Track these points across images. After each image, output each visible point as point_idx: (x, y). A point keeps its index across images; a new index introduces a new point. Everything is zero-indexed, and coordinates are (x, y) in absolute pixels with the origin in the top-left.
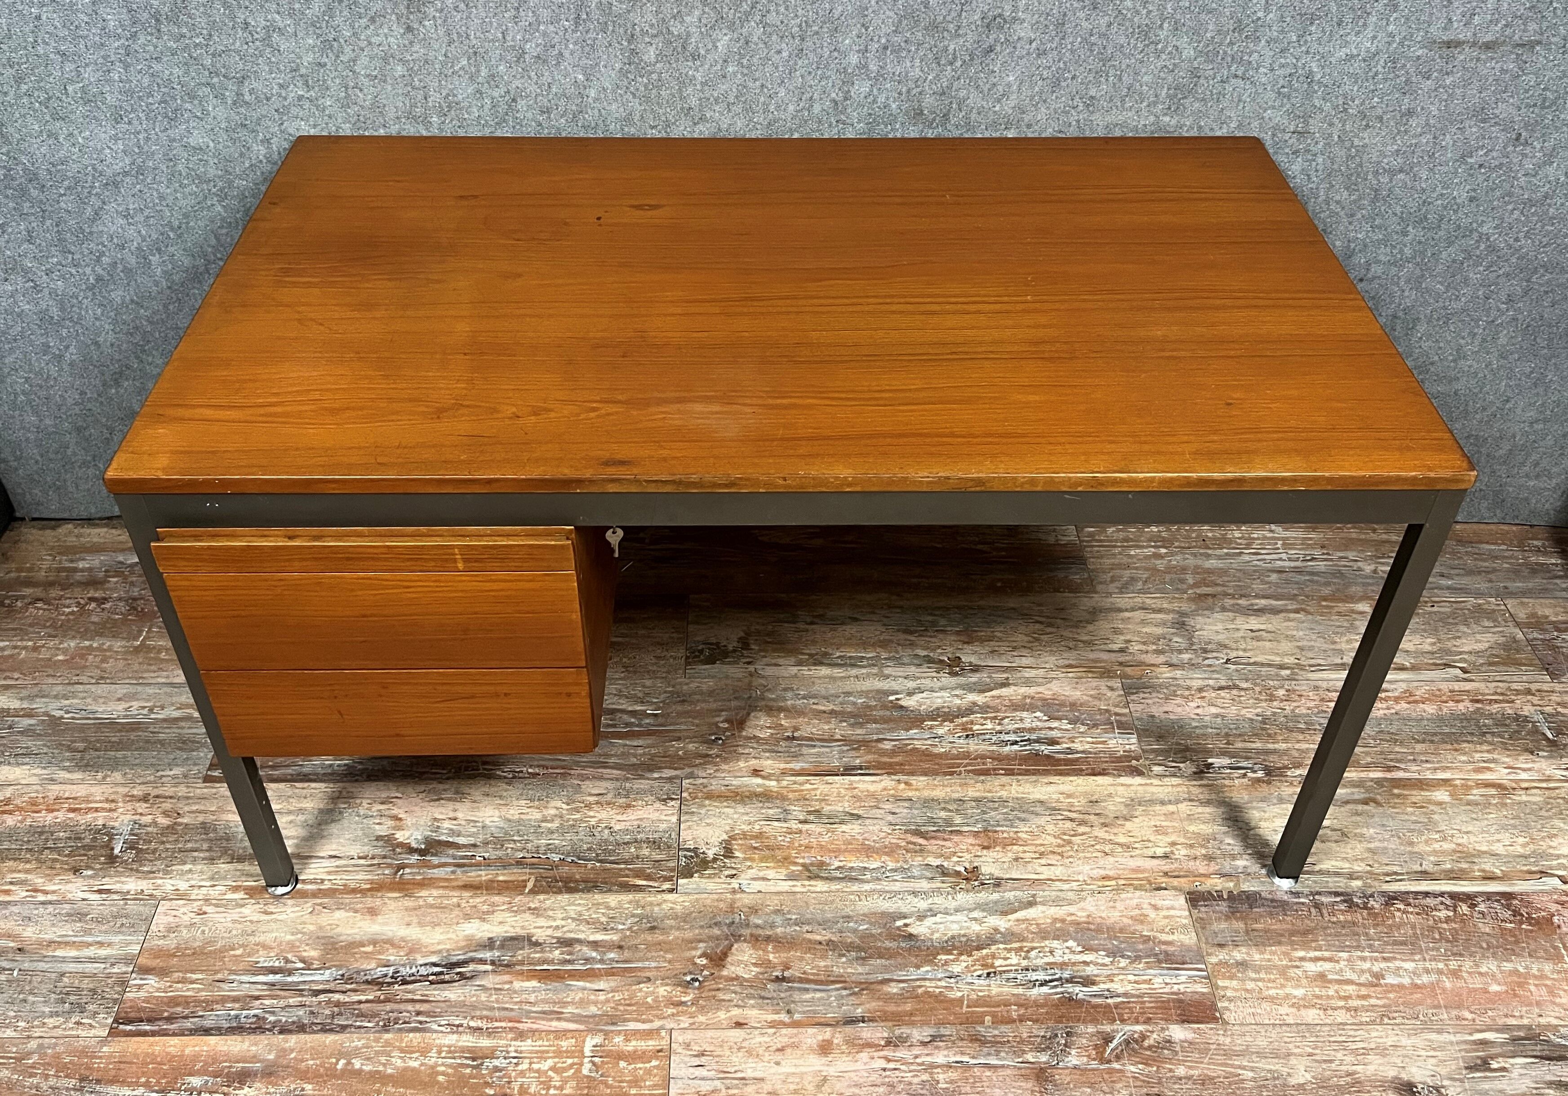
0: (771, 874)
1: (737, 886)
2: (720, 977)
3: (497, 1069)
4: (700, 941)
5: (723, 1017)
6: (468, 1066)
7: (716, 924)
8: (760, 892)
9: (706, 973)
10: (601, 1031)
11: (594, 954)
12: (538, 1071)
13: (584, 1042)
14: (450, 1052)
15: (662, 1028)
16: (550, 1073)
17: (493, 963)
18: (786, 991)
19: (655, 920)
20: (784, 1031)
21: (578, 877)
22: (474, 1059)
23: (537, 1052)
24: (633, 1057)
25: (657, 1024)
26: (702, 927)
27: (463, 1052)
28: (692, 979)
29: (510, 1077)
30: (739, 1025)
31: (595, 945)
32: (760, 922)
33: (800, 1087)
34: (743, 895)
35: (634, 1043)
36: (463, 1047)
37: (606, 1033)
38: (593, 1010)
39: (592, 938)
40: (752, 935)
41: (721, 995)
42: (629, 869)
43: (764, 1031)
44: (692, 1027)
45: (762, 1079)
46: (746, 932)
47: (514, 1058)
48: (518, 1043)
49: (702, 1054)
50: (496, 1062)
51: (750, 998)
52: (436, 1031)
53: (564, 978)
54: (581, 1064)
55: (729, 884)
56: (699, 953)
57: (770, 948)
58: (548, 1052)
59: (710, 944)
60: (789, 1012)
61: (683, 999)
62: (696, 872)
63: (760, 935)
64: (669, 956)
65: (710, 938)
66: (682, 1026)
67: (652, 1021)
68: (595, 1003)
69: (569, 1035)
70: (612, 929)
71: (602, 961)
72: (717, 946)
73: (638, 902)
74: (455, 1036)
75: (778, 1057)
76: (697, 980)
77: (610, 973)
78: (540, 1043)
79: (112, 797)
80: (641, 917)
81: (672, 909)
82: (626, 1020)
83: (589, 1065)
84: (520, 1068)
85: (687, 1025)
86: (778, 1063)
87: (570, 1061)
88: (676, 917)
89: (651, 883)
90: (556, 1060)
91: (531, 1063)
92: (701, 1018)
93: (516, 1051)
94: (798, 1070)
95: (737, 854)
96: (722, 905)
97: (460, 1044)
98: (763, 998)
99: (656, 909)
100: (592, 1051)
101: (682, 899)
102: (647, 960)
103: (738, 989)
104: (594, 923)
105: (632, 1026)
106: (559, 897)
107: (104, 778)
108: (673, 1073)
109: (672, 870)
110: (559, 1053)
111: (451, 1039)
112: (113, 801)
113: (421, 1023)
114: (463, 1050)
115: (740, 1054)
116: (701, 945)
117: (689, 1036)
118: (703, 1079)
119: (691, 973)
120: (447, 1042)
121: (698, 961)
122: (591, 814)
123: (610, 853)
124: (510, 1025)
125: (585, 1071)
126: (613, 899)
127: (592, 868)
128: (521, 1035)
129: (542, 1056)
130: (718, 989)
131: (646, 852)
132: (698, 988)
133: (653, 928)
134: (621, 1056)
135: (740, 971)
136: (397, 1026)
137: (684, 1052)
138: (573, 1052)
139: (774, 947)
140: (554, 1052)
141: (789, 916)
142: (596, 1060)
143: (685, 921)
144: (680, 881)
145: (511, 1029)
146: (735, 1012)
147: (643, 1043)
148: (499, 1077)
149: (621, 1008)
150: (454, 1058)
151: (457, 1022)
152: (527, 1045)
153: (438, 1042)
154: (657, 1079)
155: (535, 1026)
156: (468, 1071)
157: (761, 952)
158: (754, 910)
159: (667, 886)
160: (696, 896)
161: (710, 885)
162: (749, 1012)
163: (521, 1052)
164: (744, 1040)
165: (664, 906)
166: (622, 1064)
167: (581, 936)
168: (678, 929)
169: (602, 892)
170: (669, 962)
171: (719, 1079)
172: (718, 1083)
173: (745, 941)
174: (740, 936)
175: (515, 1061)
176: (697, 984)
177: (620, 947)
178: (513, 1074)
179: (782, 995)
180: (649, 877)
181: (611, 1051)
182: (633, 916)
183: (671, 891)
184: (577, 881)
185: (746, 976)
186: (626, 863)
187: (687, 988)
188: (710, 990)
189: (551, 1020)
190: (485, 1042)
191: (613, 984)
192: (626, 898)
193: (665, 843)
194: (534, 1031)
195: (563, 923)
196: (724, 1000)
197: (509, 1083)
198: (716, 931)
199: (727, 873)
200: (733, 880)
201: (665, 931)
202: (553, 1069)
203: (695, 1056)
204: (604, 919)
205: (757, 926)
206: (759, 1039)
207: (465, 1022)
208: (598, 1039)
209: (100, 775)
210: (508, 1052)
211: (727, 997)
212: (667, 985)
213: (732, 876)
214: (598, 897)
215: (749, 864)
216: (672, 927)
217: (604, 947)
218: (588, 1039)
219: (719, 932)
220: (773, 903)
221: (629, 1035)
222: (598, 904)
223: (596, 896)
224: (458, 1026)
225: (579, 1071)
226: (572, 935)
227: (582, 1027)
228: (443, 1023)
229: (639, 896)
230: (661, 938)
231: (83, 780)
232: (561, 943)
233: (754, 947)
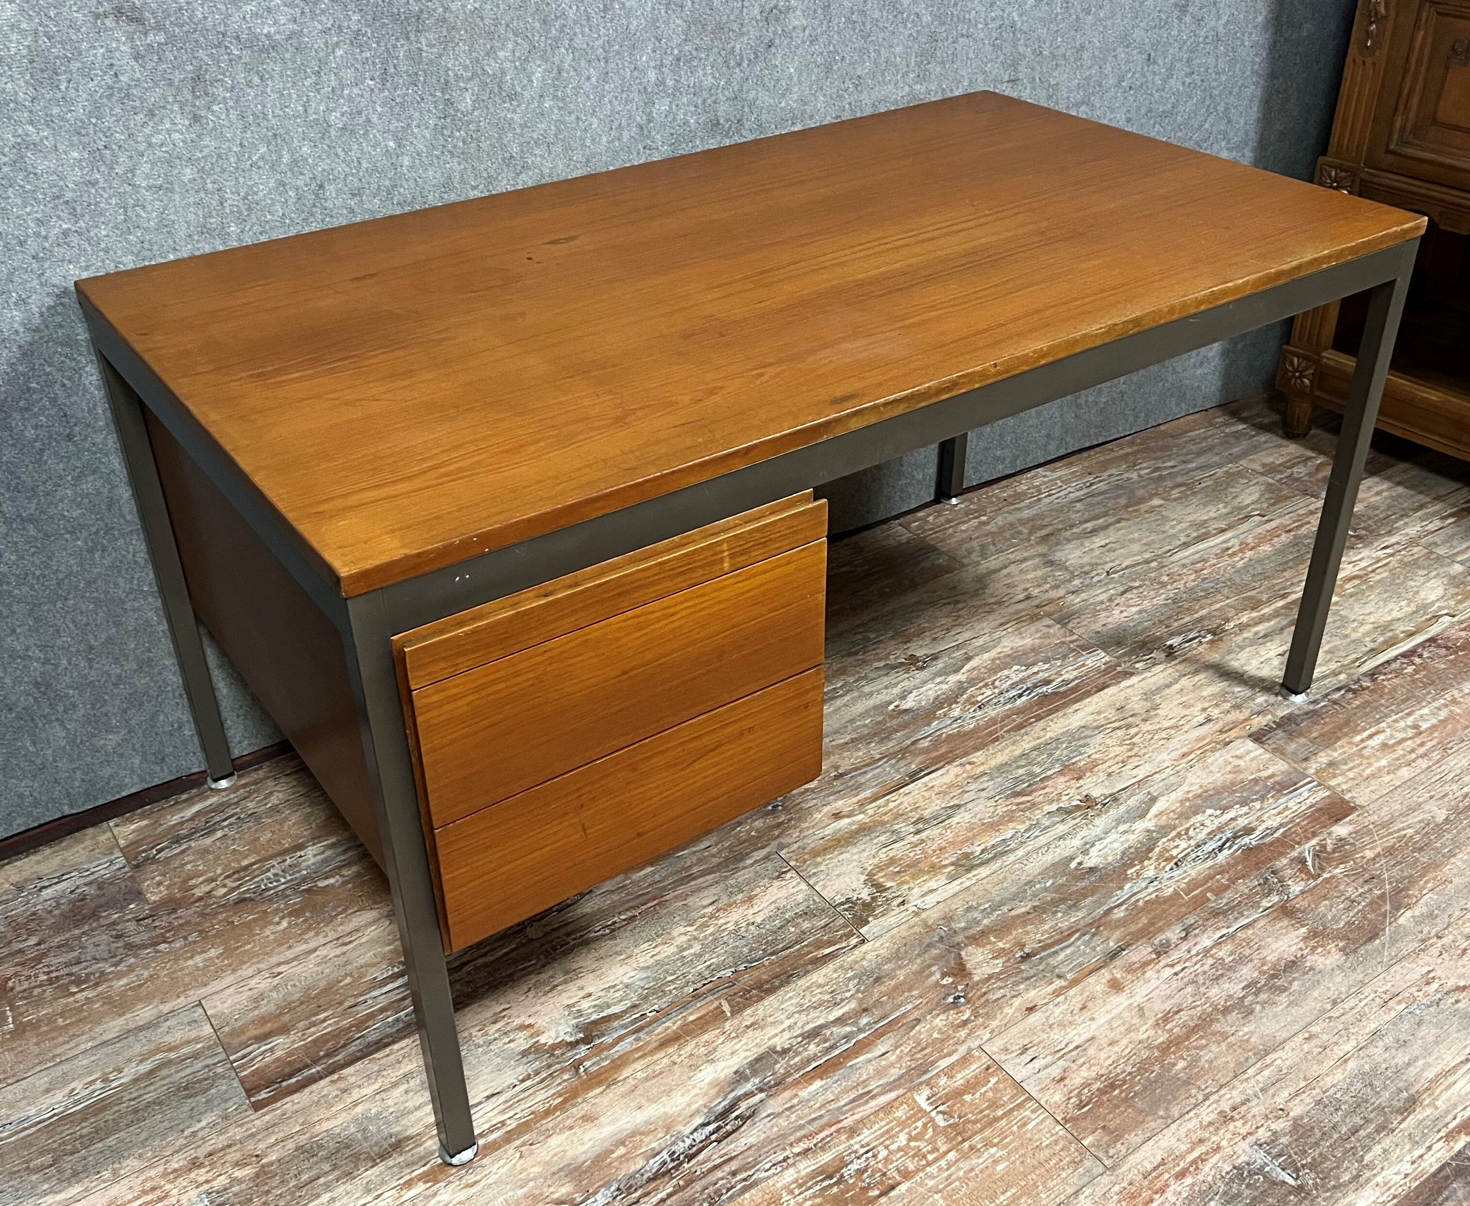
0: (933, 884)
1: (915, 909)
2: (977, 983)
3: (860, 1172)
4: (930, 966)
5: (1011, 1011)
6: (831, 1186)
7: (928, 946)
8: (938, 903)
9: (960, 988)
10: (921, 1084)
11: (848, 1029)
12: (900, 1149)
13: (915, 1101)
14: (800, 1186)
15: (970, 1050)
16: (912, 1144)
17: (761, 1090)
18: (1040, 964)
19: (873, 972)
20: (1072, 992)
21: (765, 977)
22: (830, 1177)
23: (882, 1135)
24: (971, 1086)
25: (962, 1050)
26: (919, 955)
27: (814, 1178)
28: (955, 998)
29: (880, 1170)
30: (1031, 1010)
31: (840, 1021)
32: (963, 925)
33: (1127, 1026)
34: (928, 913)
35: (959, 1076)
36: (807, 1174)
37: (927, 1083)
38: (895, 1073)
39: (831, 1018)
40: (967, 938)
41: (992, 997)
42: (806, 946)
43: (1056, 1002)
44: (995, 1034)
45: (1092, 1038)
46: (960, 938)
47: (867, 1152)
48: (858, 1139)
49: (1025, 1050)
50: (854, 1166)
51: (1017, 985)
52: (768, 1178)
53: (841, 1063)
54: (932, 1120)
55: (907, 910)
56: (938, 976)
57: (992, 938)
58: (892, 1129)
59: (941, 964)
60: (1059, 977)
61: (964, 1018)
62: (868, 916)
63: (974, 935)
64: (915, 993)
65: (936, 959)
66: (985, 1038)
67: (956, 1050)
68: (892, 1065)
69: (896, 1104)
70: (842, 1000)
71: (861, 1030)
72: (948, 961)
73: (841, 967)
74: (791, 1170)
75: (1087, 1014)
76: (959, 997)
77: (879, 1035)
78: (877, 1126)
79: (148, 1185)
80: (859, 976)
81: (878, 956)
82: (933, 1063)
83: (941, 1116)
84: (880, 1157)
85: (988, 1036)
86: (1092, 1019)
87: (920, 1124)
88: (889, 960)
89: (838, 946)
90: (907, 1130)
91: (887, 1147)
92: (994, 1024)
93: (862, 1146)
94: (1113, 1015)
95: (888, 884)
96: (917, 929)
97: (803, 1173)
98: (1028, 979)
99: (864, 963)
100: (931, 1104)
101: (878, 944)
102: (900, 1006)
103: (999, 984)
104: (820, 1005)
105: (943, 1064)
106: (766, 1002)
107: (115, 1173)
108: (1018, 1078)
109: (845, 926)
110: (903, 1124)
111: (790, 1175)
112: (153, 1189)
113: (744, 1180)
114: (812, 1175)
115: (1056, 1031)
116: (934, 969)
117: (999, 1042)
118: (1046, 1067)
119: (949, 995)
120: (789, 1180)
121: (944, 982)
122: (722, 921)
123: (774, 942)
124: (833, 1129)
125: (942, 1124)
126: (818, 976)
127: (771, 964)
128: (853, 1131)
129: (889, 1134)
130: (985, 993)
131: (806, 925)
132: (968, 1002)
133: (877, 980)
134: (958, 1093)
135: (987, 970)
136: (724, 1197)
137: (1009, 1056)
138: (914, 1115)
139: (995, 937)
140: (898, 1125)
141: (982, 907)
142: (941, 1108)
143: (899, 959)
144: (862, 931)
145: (838, 1131)
146: (1017, 1002)
147: (967, 1072)
148: (869, 1177)
149: (919, 1056)
150: (810, 1188)
151: (781, 1158)
152: (866, 1135)
153: (779, 1185)
154: (1008, 1090)
155: (857, 1117)
156: (835, 1189)
157: (989, 947)
158: (948, 919)
159: (854, 941)
160: (888, 935)
161: (891, 919)
162: (1029, 995)
163: (868, 1144)
164: (1047, 1018)
165: (869, 957)
166: (968, 1098)
167: (821, 1021)
168: (900, 968)
169: (800, 977)
170: (921, 997)
171: (1059, 1059)
172: (1061, 1063)
173: (966, 945)
174: (958, 944)
175: (870, 1154)
176: (962, 1000)
177: (865, 1010)
178: (880, 1166)
179: (1041, 968)
180: (830, 943)
181: (947, 1094)
182: (850, 979)
183: (863, 942)
184: (767, 982)
185: (997, 971)
186: (796, 943)
187: (958, 1007)
188: (978, 999)
189: (867, 1102)
190: (825, 1158)
191: (892, 1041)
192: (828, 969)
193: (817, 909)
194: (861, 1121)
195: (792, 1020)
196: (999, 999)
197: (884, 1174)
198: (935, 952)
199: (895, 903)
200: (906, 906)
201: (891, 976)
202: (911, 1139)
203: (1021, 1054)
204: (827, 997)
205: (965, 929)
206: (1058, 1011)
207: (787, 1153)
208: (926, 1092)
209: (106, 1174)
210: (856, 1152)
211: (998, 995)
212: (938, 1015)
213: (903, 903)
214: (803, 983)
215: (906, 887)
216: (894, 970)
217: (850, 1018)
218: (916, 1097)
219: (937, 951)
220: (958, 904)
221: (949, 1072)
222: (808, 988)
223: (800, 983)
224: (785, 1160)
225: (935, 1127)
226: (811, 1026)
227: (901, 1091)
228: (767, 1166)
229: (838, 962)
230: (893, 983)
231: (86, 1190)
232: (808, 1037)
233: (978, 945)
